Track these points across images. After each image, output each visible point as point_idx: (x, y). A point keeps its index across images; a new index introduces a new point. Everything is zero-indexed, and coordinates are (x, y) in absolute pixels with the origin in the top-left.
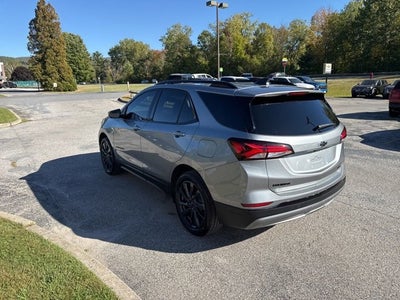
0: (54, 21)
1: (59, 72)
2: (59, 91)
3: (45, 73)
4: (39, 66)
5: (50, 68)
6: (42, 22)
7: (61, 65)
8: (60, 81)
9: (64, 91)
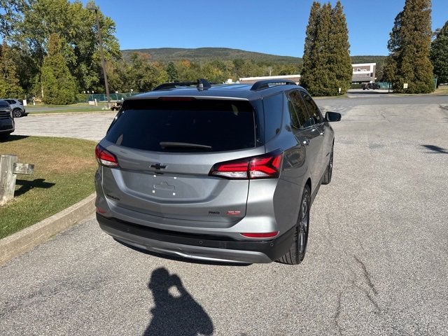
0: (425, 9)
1: (415, 70)
2: (410, 92)
3: (399, 73)
4: (394, 65)
5: (406, 66)
6: (410, 14)
7: (420, 62)
8: (414, 81)
9: (416, 93)
